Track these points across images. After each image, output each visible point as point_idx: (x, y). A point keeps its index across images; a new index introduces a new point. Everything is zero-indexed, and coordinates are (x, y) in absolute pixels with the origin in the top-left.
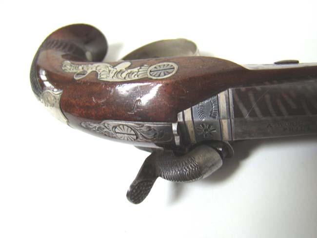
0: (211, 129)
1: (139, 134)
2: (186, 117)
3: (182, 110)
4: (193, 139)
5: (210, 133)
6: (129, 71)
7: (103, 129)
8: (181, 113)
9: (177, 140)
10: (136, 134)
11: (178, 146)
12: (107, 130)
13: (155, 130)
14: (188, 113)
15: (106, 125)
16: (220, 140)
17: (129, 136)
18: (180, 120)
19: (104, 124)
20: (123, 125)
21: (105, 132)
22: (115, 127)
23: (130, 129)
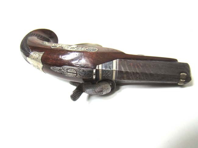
0: (109, 73)
1: (78, 73)
2: (99, 67)
3: (98, 65)
4: (100, 78)
5: (108, 76)
6: (77, 48)
7: (62, 70)
8: (98, 66)
9: (94, 77)
10: (77, 73)
11: (94, 80)
12: (63, 71)
13: (85, 72)
14: (100, 66)
15: (64, 68)
16: (111, 79)
17: (73, 74)
18: (97, 68)
19: (63, 67)
20: (72, 68)
21: (62, 71)
22: (67, 69)
23: (74, 70)
